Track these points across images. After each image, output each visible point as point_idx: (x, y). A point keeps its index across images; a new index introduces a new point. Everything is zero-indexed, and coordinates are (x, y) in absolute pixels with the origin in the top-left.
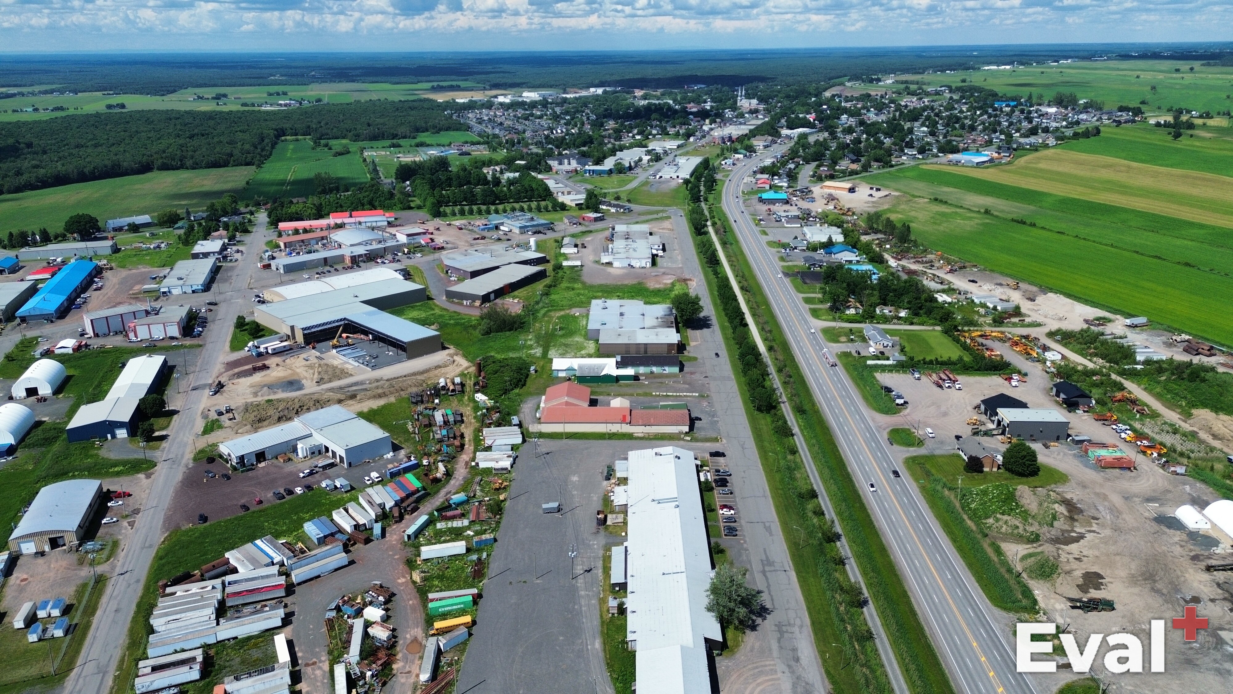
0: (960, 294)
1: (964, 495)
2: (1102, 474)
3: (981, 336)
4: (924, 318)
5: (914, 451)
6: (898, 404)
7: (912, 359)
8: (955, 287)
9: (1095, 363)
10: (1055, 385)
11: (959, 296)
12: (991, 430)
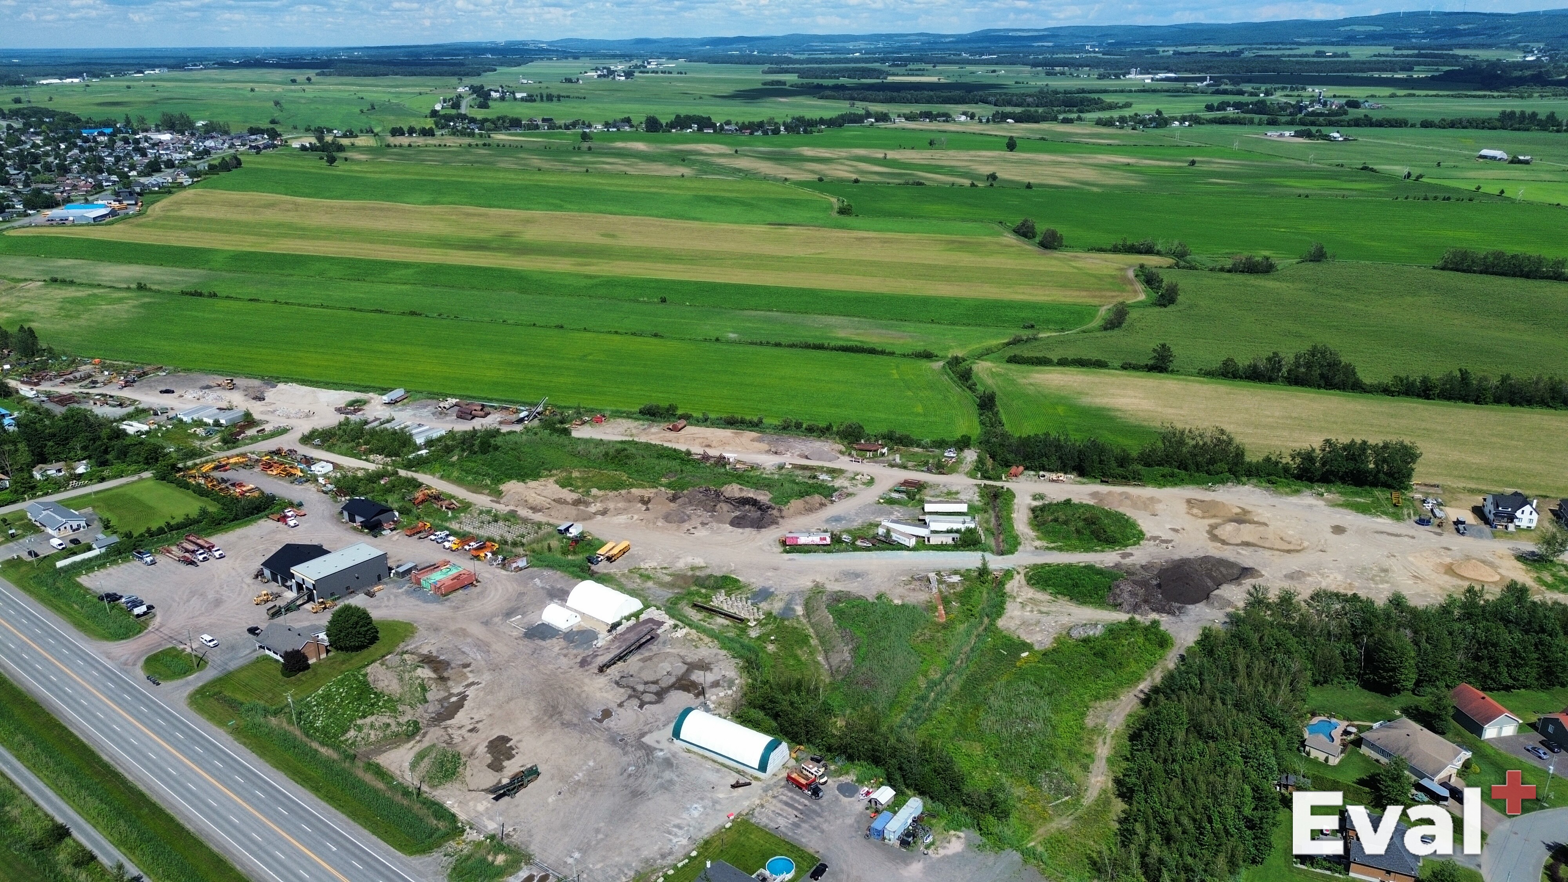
0: (156, 414)
1: (301, 713)
2: (447, 603)
3: (215, 468)
4: (119, 466)
5: (196, 680)
6: (138, 616)
7: (129, 535)
8: (146, 407)
9: (373, 462)
10: (344, 508)
11: (157, 418)
12: (293, 601)
